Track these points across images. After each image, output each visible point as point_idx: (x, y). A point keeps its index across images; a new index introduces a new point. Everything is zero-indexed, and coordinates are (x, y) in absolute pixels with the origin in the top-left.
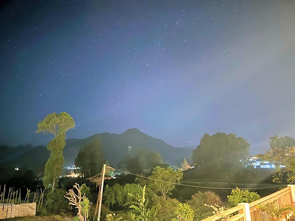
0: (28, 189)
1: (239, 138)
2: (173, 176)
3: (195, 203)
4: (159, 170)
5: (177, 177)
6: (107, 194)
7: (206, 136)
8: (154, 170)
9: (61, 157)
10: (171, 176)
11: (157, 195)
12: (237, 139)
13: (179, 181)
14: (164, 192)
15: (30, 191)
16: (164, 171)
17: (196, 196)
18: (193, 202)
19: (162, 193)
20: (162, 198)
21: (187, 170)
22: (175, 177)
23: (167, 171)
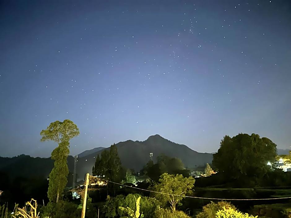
0: (15, 203)
1: (263, 138)
2: (183, 183)
3: (208, 216)
4: (166, 177)
5: (188, 185)
6: (108, 205)
7: (227, 138)
8: (160, 178)
9: (65, 166)
10: (180, 183)
11: (161, 207)
12: (261, 139)
13: (190, 189)
14: (173, 202)
15: (18, 205)
16: (172, 179)
17: (208, 207)
18: (205, 214)
19: (171, 203)
20: (166, 211)
21: (210, 176)
22: (186, 185)
23: (176, 178)
